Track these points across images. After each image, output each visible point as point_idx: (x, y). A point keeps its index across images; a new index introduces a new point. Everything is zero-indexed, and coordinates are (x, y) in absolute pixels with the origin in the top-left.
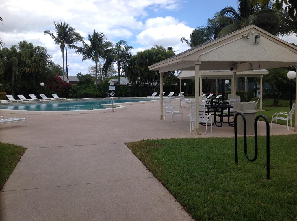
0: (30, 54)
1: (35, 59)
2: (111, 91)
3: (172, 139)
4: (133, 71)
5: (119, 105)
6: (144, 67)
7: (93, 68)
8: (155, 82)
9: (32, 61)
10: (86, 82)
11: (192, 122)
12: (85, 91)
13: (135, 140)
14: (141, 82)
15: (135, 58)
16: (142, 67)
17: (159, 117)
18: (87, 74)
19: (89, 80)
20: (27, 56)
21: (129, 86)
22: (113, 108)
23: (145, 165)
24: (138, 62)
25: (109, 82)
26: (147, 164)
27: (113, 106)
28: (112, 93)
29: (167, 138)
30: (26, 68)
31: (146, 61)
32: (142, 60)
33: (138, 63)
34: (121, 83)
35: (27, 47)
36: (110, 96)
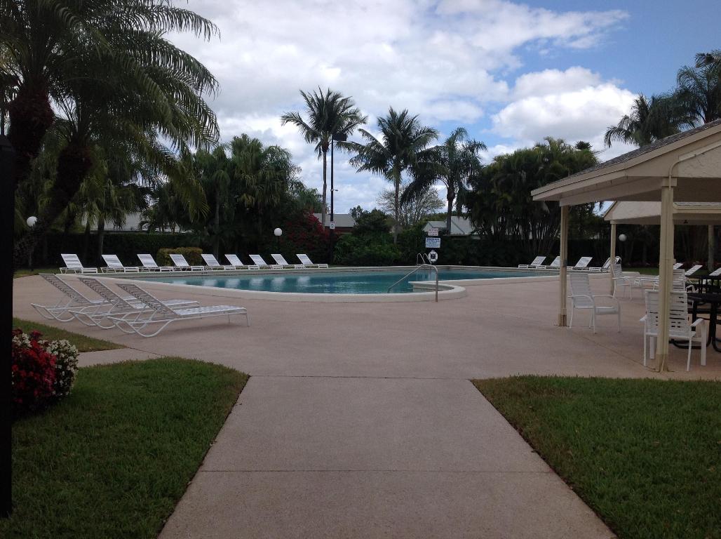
0: (254, 164)
1: (264, 176)
2: (429, 250)
3: (595, 379)
4: (486, 203)
5: (451, 286)
6: (513, 192)
7: (388, 196)
8: (541, 229)
9: (257, 180)
10: (372, 227)
11: (648, 337)
12: (370, 248)
13: (496, 375)
14: (504, 229)
15: (492, 170)
16: (510, 193)
17: (556, 320)
18: (375, 211)
19: (379, 223)
20: (249, 168)
21: (475, 238)
22: (437, 290)
23: (527, 440)
24: (498, 180)
25: (426, 229)
26: (533, 438)
27: (437, 288)
28: (433, 256)
29: (580, 375)
30: (245, 195)
31: (521, 178)
32: (509, 175)
33: (499, 183)
34: (455, 231)
35: (249, 148)
36: (428, 262)
